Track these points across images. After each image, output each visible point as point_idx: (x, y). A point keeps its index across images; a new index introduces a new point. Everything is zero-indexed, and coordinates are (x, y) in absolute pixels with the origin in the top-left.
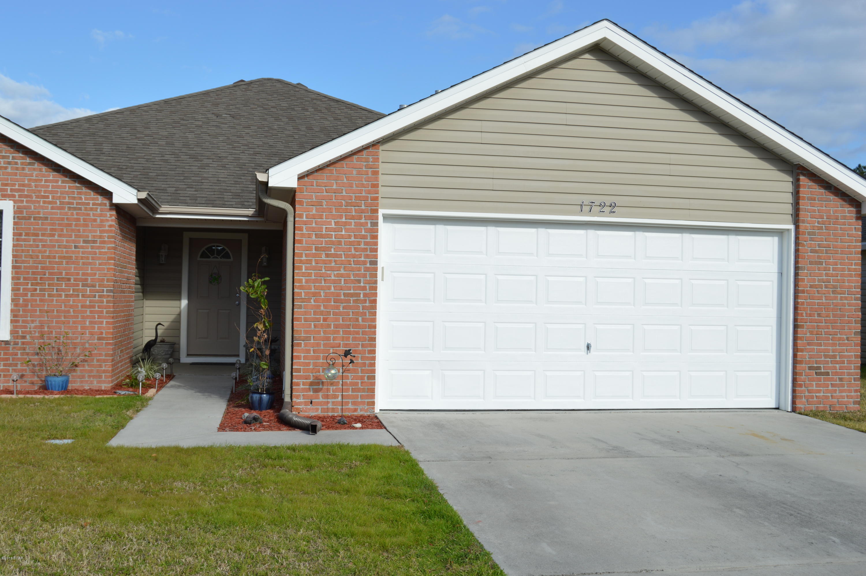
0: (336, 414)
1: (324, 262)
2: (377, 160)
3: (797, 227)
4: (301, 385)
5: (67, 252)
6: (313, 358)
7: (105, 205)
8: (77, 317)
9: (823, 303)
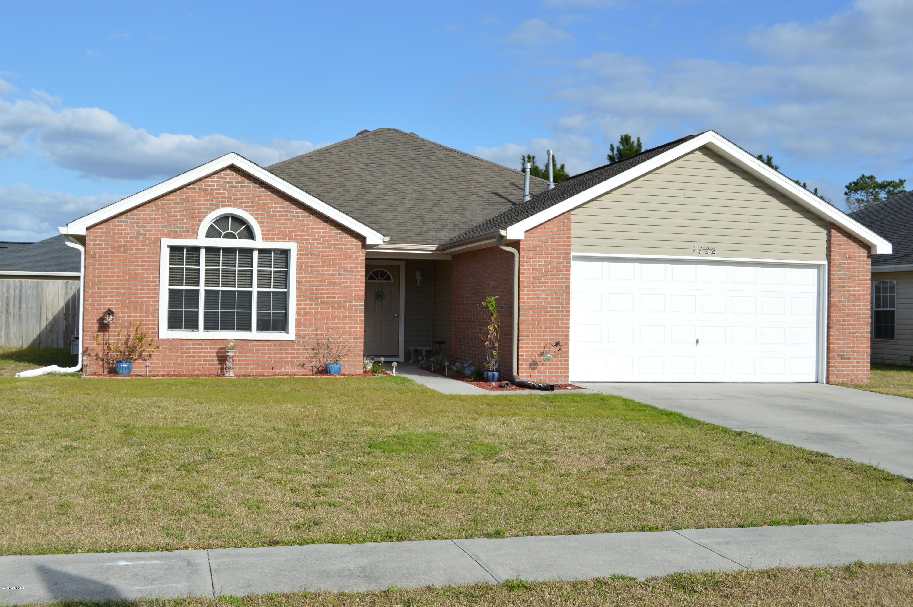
1: (538, 286)
3: (829, 263)
4: (524, 365)
5: (333, 278)
6: (532, 347)
7: (360, 245)
8: (340, 324)
9: (846, 313)
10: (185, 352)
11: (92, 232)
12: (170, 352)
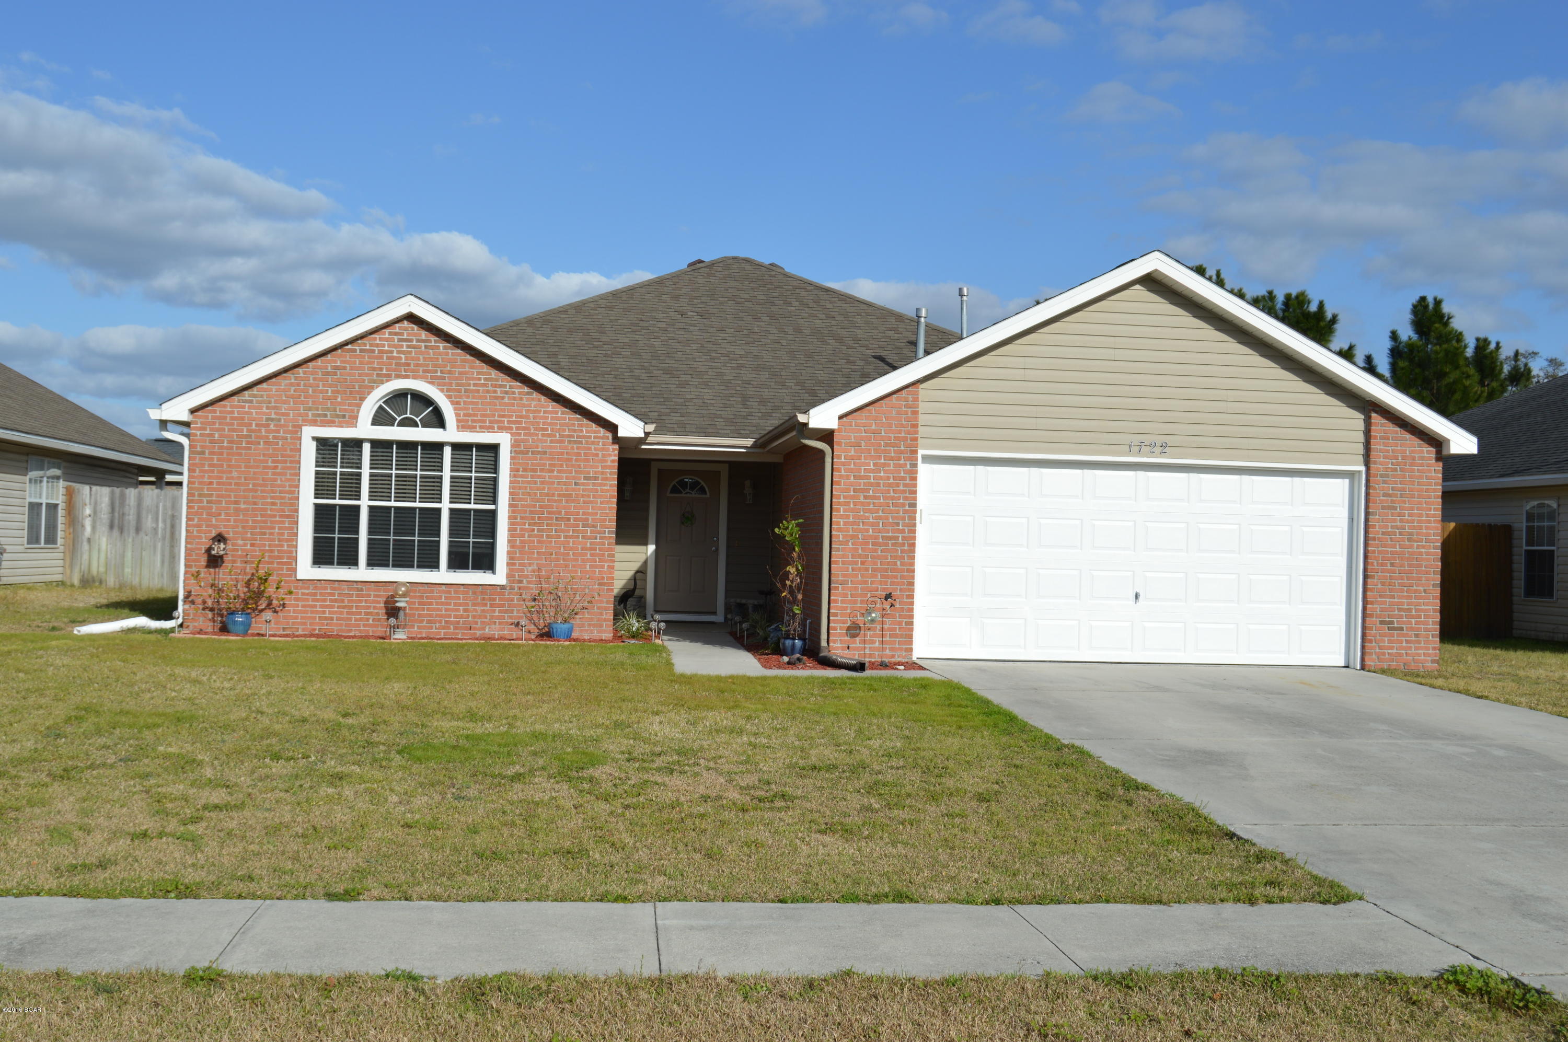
0: (873, 660)
1: (863, 504)
2: (916, 399)
3: (1368, 469)
4: (839, 629)
5: (567, 490)
6: (851, 602)
7: (609, 438)
8: (577, 560)
9: (1396, 552)
10: (336, 601)
11: (200, 417)
12: (314, 600)
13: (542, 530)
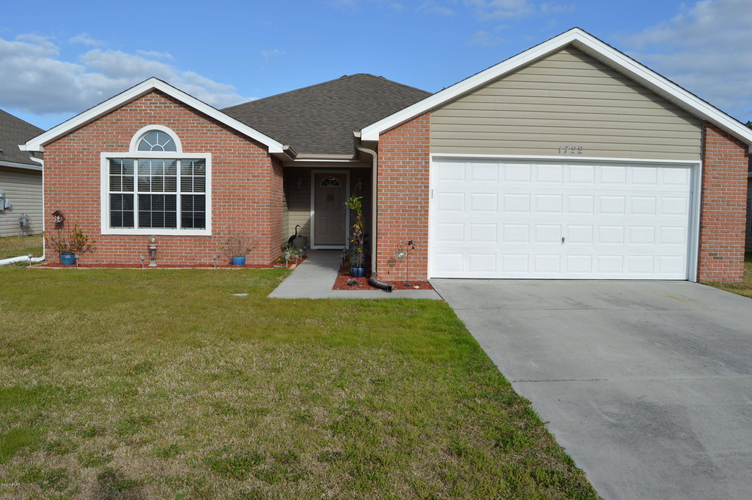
0: (403, 280)
1: (396, 187)
2: (428, 122)
3: (704, 162)
4: (382, 262)
5: (243, 183)
6: (389, 246)
7: (264, 154)
8: (249, 221)
9: (720, 212)
10: (122, 246)
11: (48, 149)
12: (111, 246)
13: (230, 206)
